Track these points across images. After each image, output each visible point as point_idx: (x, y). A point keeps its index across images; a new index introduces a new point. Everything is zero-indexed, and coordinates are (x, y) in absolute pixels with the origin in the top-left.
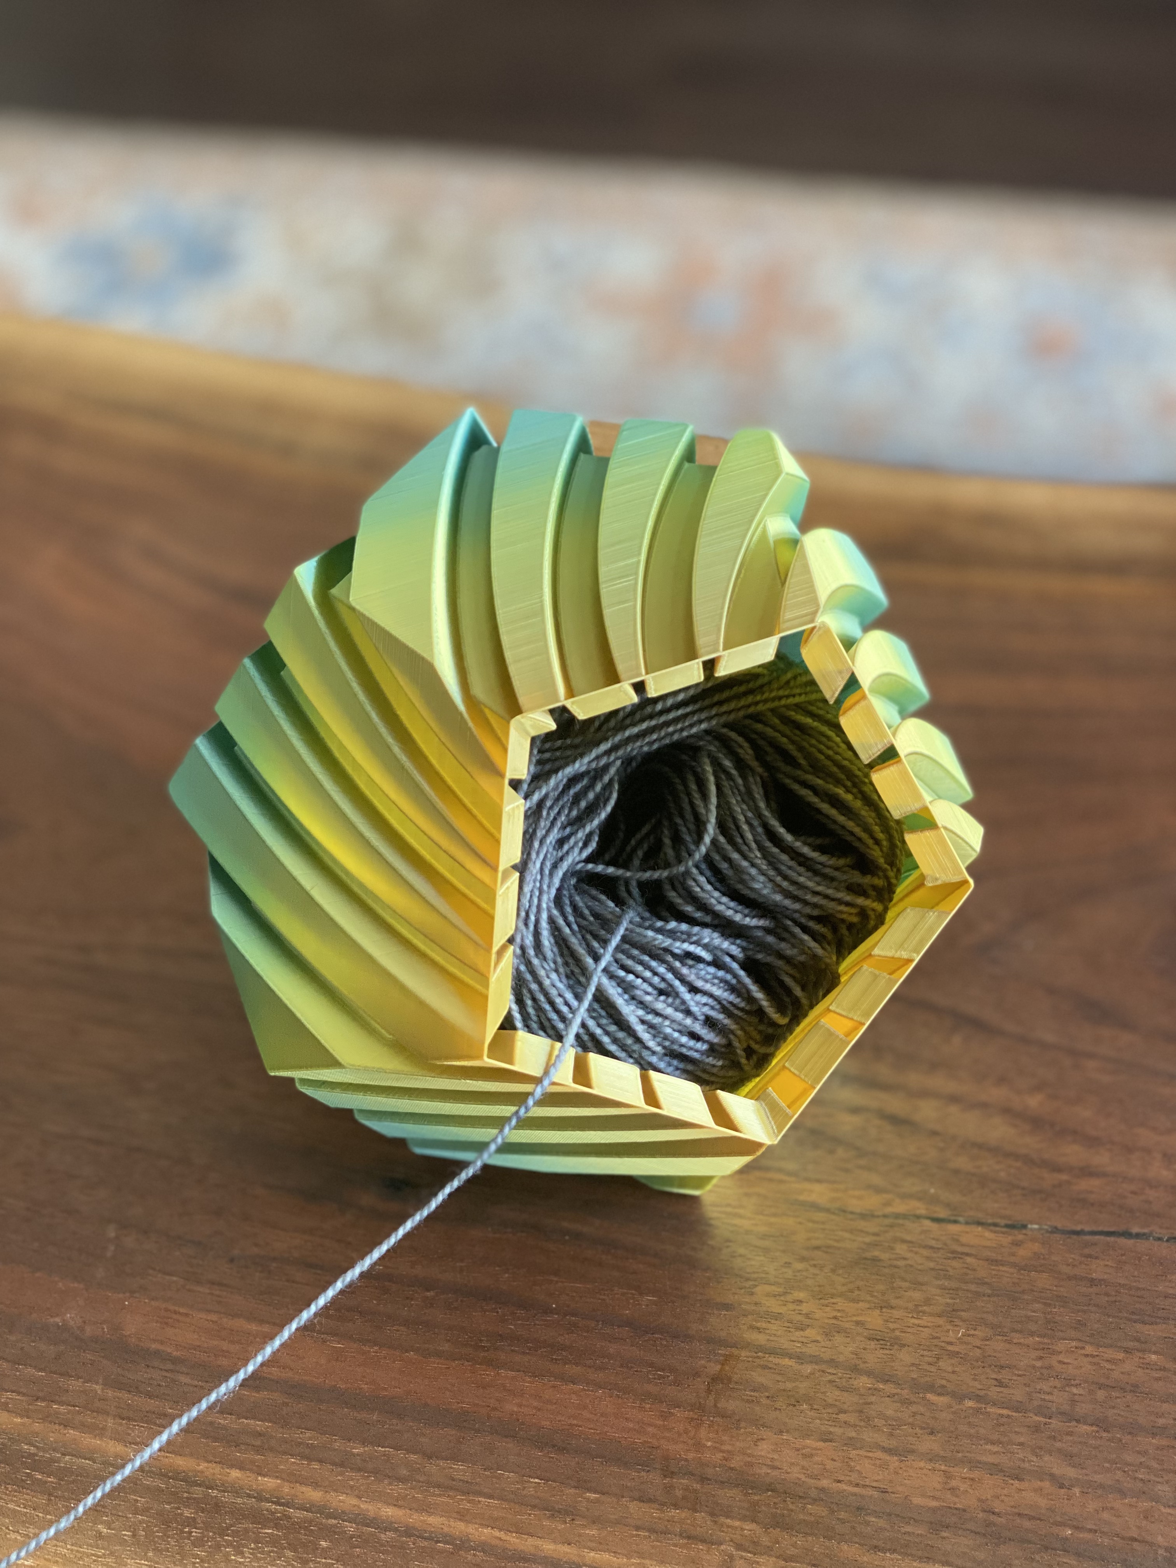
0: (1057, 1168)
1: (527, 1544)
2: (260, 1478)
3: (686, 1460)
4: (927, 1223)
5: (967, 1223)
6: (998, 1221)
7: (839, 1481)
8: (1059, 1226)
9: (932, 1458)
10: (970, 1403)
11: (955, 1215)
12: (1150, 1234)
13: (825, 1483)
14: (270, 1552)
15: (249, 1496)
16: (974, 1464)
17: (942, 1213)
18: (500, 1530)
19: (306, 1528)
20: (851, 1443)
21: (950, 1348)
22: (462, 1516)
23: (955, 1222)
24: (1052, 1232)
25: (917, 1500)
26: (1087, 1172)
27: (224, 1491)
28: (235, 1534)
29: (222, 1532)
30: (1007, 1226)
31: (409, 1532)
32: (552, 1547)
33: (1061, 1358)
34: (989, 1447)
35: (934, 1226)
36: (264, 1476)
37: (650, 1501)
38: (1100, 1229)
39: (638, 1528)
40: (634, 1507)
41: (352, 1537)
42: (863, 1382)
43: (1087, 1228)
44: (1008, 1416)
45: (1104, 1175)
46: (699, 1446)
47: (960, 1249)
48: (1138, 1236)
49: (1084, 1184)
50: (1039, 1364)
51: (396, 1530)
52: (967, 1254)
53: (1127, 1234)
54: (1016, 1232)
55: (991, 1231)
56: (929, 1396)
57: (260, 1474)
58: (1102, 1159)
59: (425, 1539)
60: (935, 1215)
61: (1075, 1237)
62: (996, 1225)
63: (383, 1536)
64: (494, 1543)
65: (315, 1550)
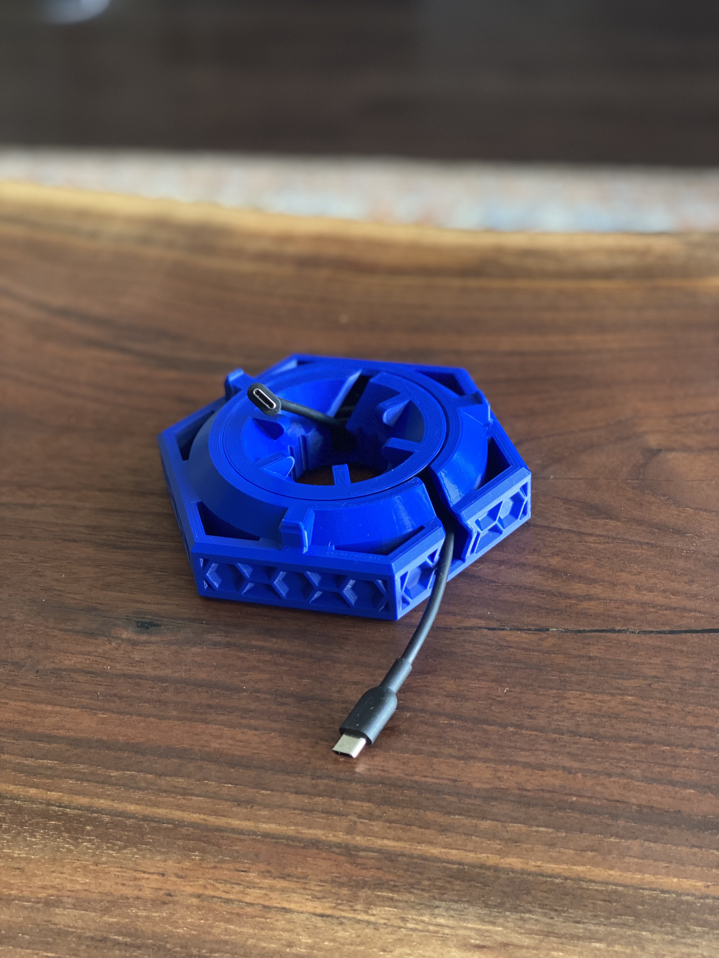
0: (568, 597)
1: (221, 822)
2: (49, 793)
3: (327, 769)
4: (485, 631)
5: (511, 630)
6: (530, 627)
7: (426, 777)
8: (569, 628)
9: (486, 760)
10: (511, 729)
11: (503, 626)
12: (628, 630)
13: (416, 778)
14: (53, 834)
15: (41, 803)
16: (514, 763)
17: (495, 625)
18: (204, 814)
19: (77, 820)
20: (434, 755)
21: (499, 699)
22: (180, 807)
23: (503, 629)
24: (565, 632)
25: (477, 785)
26: (589, 598)
27: (25, 801)
28: (31, 825)
29: (22, 824)
30: (536, 630)
31: (145, 818)
32: (238, 822)
33: (571, 701)
34: (522, 753)
35: (490, 633)
36: (51, 791)
37: (302, 793)
38: (596, 628)
39: (295, 809)
40: (292, 797)
41: (108, 823)
42: (443, 721)
43: (587, 629)
44: (536, 735)
45: (599, 599)
47: (505, 644)
48: (619, 631)
49: (585, 604)
50: (556, 705)
51: (136, 818)
52: (510, 647)
53: (613, 631)
54: (542, 633)
55: (526, 633)
56: (484, 726)
57: (49, 791)
58: (597, 590)
59: (155, 822)
60: (491, 626)
61: (579, 634)
62: (529, 630)
63: (127, 822)
64: (200, 821)
65: (83, 830)
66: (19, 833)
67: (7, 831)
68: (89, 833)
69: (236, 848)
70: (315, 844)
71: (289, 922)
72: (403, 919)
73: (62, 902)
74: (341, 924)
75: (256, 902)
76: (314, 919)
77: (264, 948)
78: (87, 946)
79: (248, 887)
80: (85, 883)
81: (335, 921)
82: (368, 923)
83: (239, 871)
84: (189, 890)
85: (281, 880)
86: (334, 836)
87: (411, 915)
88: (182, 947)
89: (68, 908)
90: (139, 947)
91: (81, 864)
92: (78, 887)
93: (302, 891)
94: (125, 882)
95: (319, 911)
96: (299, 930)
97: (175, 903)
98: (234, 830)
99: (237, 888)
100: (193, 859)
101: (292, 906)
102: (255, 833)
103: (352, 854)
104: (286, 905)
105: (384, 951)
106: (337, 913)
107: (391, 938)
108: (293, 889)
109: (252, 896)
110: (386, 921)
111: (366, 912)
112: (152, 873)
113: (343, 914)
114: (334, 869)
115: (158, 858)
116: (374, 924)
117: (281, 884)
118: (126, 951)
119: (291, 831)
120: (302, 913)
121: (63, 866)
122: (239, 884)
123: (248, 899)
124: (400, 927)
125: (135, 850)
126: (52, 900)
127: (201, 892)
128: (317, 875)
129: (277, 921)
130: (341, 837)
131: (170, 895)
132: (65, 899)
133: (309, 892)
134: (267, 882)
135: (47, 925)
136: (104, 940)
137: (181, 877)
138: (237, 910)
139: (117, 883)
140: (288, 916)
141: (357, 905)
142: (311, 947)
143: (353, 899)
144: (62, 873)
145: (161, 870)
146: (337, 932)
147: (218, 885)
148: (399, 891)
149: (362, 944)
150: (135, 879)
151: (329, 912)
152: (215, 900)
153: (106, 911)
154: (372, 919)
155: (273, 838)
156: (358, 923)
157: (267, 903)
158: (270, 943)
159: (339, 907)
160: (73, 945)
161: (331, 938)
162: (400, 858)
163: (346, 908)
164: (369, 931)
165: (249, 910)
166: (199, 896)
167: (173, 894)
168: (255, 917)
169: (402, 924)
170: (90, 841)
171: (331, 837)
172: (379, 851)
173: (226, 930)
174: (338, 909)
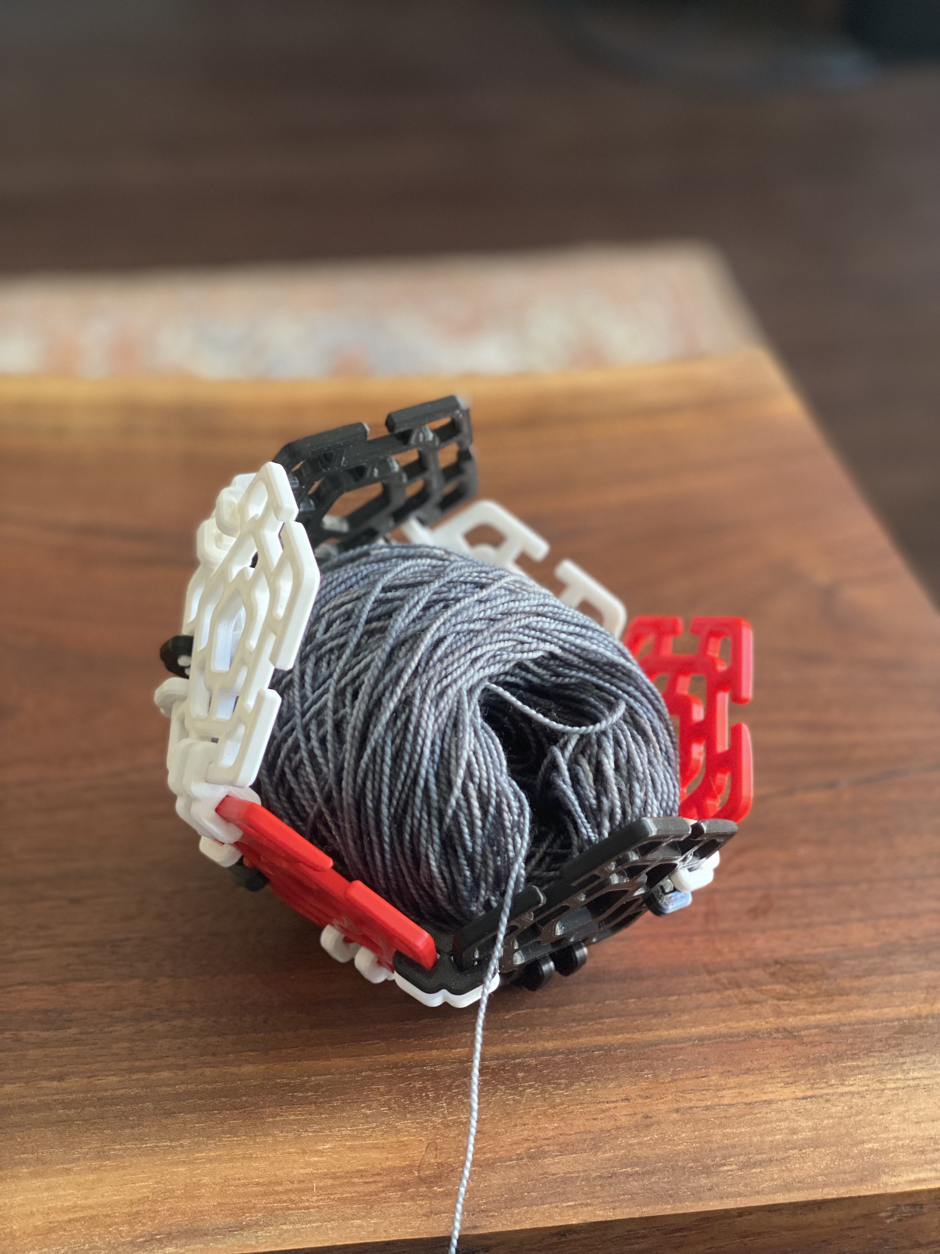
0: (837, 748)
1: (650, 1036)
2: (453, 1051)
3: (717, 962)
7: (815, 948)
9: (861, 920)
13: (807, 951)
14: (488, 1090)
15: (453, 1063)
16: (888, 917)
18: (629, 1033)
19: (503, 1070)
20: (810, 925)
22: (598, 1033)
25: (867, 945)
26: (856, 745)
28: (458, 1087)
29: (449, 1088)
30: (827, 786)
31: (571, 1051)
32: (666, 1033)
34: (888, 905)
36: (456, 1048)
37: (709, 991)
39: (713, 1007)
40: (702, 997)
41: (537, 1065)
42: (797, 892)
45: (865, 745)
46: (719, 953)
47: (806, 806)
49: (857, 753)
51: (562, 1053)
56: (838, 888)
57: (453, 1049)
58: (860, 737)
59: (584, 1052)
63: (556, 1059)
64: (629, 1041)
65: (517, 1080)
66: (452, 1098)
67: (437, 1099)
68: (524, 1079)
69: (681, 1057)
70: (753, 1034)
71: (779, 1111)
72: (881, 1082)
73: (546, 1152)
74: (827, 1101)
75: (735, 1102)
76: (799, 1103)
77: (772, 1141)
78: (601, 1185)
79: (718, 1090)
80: (556, 1128)
81: (821, 1100)
82: (853, 1094)
83: (699, 1078)
84: (664, 1107)
85: (745, 1076)
86: (767, 1023)
87: (886, 1076)
88: (694, 1161)
89: (556, 1156)
90: (653, 1173)
91: (538, 1111)
92: (551, 1133)
93: (772, 1081)
94: (595, 1117)
95: (800, 1095)
96: (793, 1116)
97: (659, 1123)
98: (667, 1041)
99: (708, 1094)
100: (647, 1078)
101: (771, 1096)
102: (690, 1039)
103: (795, 1036)
104: (764, 1097)
105: (882, 1114)
106: (817, 1092)
107: (881, 1101)
108: (762, 1081)
109: (728, 1097)
110: (866, 1088)
111: (843, 1084)
112: (617, 1101)
113: (824, 1091)
114: (787, 1054)
115: (611, 1085)
116: (859, 1093)
117: (749, 1079)
118: (642, 1180)
119: (722, 1028)
120: (785, 1100)
121: (521, 1118)
122: (708, 1090)
123: (726, 1101)
124: (883, 1090)
125: (583, 1084)
126: (533, 1153)
127: (676, 1106)
128: (775, 1063)
129: (767, 1113)
130: (774, 1021)
131: (647, 1117)
132: (546, 1148)
133: (779, 1080)
134: (732, 1081)
135: (546, 1177)
136: (613, 1175)
137: (647, 1097)
138: (723, 1114)
139: (588, 1120)
140: (774, 1106)
141: (830, 1080)
142: (815, 1129)
143: (824, 1076)
144: (525, 1125)
145: (623, 1096)
146: (828, 1109)
147: (689, 1096)
148: (859, 1058)
149: (858, 1114)
150: (603, 1111)
151: (809, 1093)
152: (695, 1110)
153: (596, 1148)
154: (852, 1089)
155: (710, 1039)
156: (843, 1096)
157: (747, 1100)
158: (774, 1135)
159: (815, 1086)
160: (586, 1189)
161: (827, 1115)
162: (842, 1028)
163: (823, 1085)
164: (856, 1100)
165: (733, 1110)
166: (677, 1111)
167: (650, 1115)
168: (744, 1115)
169: (883, 1087)
170: (530, 1087)
171: (763, 1025)
172: (817, 1026)
173: (724, 1135)
174: (816, 1088)
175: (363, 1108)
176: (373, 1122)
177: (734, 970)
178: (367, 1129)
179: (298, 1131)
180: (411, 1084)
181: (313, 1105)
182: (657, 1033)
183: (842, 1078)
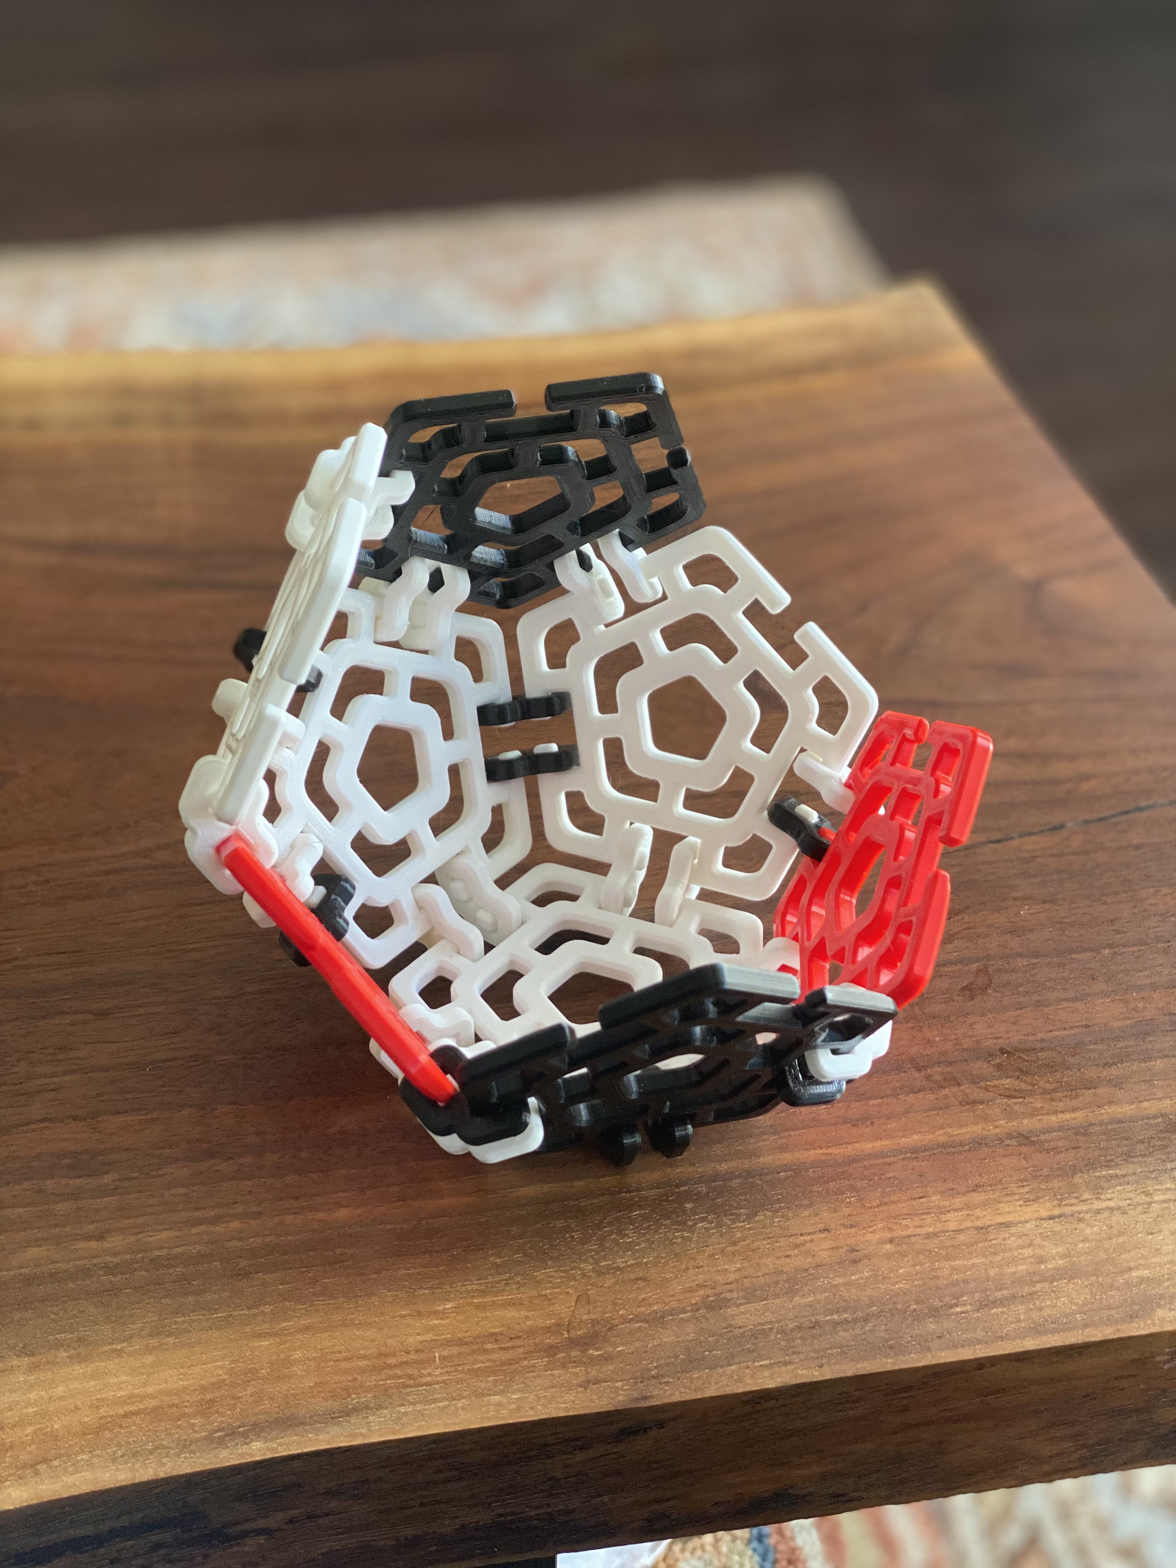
0: (1058, 782)
1: (849, 1150)
3: (927, 1055)
5: (1020, 837)
7: (1051, 1031)
8: (1087, 818)
9: (1106, 995)
10: (1107, 951)
11: (1008, 835)
12: (1156, 804)
13: (1040, 1036)
14: (649, 1226)
16: (1140, 988)
17: (998, 836)
19: (665, 1201)
20: (1039, 1004)
21: (1067, 920)
22: (784, 1149)
23: (1011, 839)
24: (1086, 824)
25: (1116, 1024)
26: (1082, 778)
28: (611, 1224)
29: (598, 1227)
30: (1050, 830)
31: (750, 1174)
32: (869, 1145)
33: (1149, 902)
34: (1140, 974)
35: (997, 846)
37: (920, 1091)
39: (925, 1111)
40: (911, 1098)
41: (708, 1193)
42: (1021, 963)
43: (1109, 813)
44: (1140, 951)
45: (1096, 776)
46: (929, 1043)
47: (1026, 855)
48: (1147, 808)
49: (1085, 787)
50: (1136, 910)
52: (1035, 857)
53: (1139, 809)
54: (1060, 832)
55: (1041, 836)
56: (1074, 956)
58: (1086, 766)
59: (767, 1174)
61: (1103, 822)
62: (1042, 831)
63: (733, 1185)
64: (823, 1158)
65: (684, 1211)
66: (603, 1239)
67: (585, 1240)
68: (694, 1212)
69: (891, 1175)
70: (979, 1143)
71: (1020, 1236)
72: (1146, 1193)
73: (729, 1300)
74: (1080, 1220)
75: (963, 1226)
76: (1045, 1224)
77: (1014, 1274)
78: (801, 1338)
79: (941, 1213)
80: (738, 1270)
81: (1071, 1220)
82: (1111, 1209)
83: (915, 1199)
84: (875, 1238)
85: (973, 1194)
86: (996, 1127)
87: (1151, 1186)
88: (917, 1303)
89: (741, 1304)
90: (866, 1320)
91: (714, 1249)
92: (732, 1277)
93: (1009, 1198)
94: (787, 1253)
95: (1045, 1214)
96: (1038, 1241)
97: (868, 1257)
98: (872, 1156)
99: (928, 1219)
100: (850, 1203)
101: (1009, 1218)
102: (900, 1152)
103: (1034, 1141)
104: (1000, 1219)
105: (1152, 1234)
106: (1067, 1210)
107: (1149, 1218)
108: (995, 1199)
109: (953, 1221)
110: (1128, 1201)
111: (1099, 1199)
112: (814, 1233)
113: (1075, 1209)
114: (1024, 1163)
115: (806, 1213)
116: (1119, 1208)
117: (978, 1198)
118: (854, 1329)
119: (940, 1136)
120: (1026, 1222)
121: (694, 1259)
122: (928, 1213)
123: (952, 1226)
124: (1150, 1204)
125: (769, 1213)
126: (712, 1301)
127: (888, 1235)
128: (1011, 1176)
129: (1005, 1239)
130: (1004, 1125)
131: (853, 1251)
132: (729, 1296)
133: (1017, 1197)
134: (958, 1201)
135: (730, 1331)
136: (815, 1325)
137: (851, 1226)
138: (949, 1243)
139: (778, 1258)
140: (1013, 1230)
141: (1082, 1195)
142: (1067, 1255)
143: (1073, 1190)
144: (699, 1268)
145: (821, 1226)
146: (1082, 1230)
147: (905, 1222)
148: (1117, 1165)
149: (1120, 1234)
150: (797, 1246)
151: (1056, 1212)
152: (913, 1239)
153: (791, 1292)
154: (1111, 1204)
155: (925, 1151)
156: (1099, 1213)
157: (979, 1224)
158: (1016, 1266)
159: (1064, 1203)
160: (783, 1343)
161: (1081, 1238)
162: (1091, 1130)
163: (1073, 1201)
164: (1117, 1217)
165: (961, 1237)
166: (891, 1241)
167: (857, 1248)
168: (977, 1243)
169: (1149, 1200)
170: (703, 1220)
171: (992, 1130)
172: (1060, 1128)
173: (953, 1268)
174: (1065, 1205)
175: (491, 1256)
176: (505, 1273)
177: (950, 1064)
178: (498, 1282)
179: (411, 1288)
180: (550, 1223)
181: (427, 1256)
182: (858, 1145)
183: (1097, 1190)
